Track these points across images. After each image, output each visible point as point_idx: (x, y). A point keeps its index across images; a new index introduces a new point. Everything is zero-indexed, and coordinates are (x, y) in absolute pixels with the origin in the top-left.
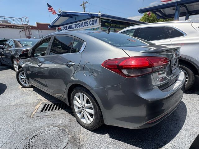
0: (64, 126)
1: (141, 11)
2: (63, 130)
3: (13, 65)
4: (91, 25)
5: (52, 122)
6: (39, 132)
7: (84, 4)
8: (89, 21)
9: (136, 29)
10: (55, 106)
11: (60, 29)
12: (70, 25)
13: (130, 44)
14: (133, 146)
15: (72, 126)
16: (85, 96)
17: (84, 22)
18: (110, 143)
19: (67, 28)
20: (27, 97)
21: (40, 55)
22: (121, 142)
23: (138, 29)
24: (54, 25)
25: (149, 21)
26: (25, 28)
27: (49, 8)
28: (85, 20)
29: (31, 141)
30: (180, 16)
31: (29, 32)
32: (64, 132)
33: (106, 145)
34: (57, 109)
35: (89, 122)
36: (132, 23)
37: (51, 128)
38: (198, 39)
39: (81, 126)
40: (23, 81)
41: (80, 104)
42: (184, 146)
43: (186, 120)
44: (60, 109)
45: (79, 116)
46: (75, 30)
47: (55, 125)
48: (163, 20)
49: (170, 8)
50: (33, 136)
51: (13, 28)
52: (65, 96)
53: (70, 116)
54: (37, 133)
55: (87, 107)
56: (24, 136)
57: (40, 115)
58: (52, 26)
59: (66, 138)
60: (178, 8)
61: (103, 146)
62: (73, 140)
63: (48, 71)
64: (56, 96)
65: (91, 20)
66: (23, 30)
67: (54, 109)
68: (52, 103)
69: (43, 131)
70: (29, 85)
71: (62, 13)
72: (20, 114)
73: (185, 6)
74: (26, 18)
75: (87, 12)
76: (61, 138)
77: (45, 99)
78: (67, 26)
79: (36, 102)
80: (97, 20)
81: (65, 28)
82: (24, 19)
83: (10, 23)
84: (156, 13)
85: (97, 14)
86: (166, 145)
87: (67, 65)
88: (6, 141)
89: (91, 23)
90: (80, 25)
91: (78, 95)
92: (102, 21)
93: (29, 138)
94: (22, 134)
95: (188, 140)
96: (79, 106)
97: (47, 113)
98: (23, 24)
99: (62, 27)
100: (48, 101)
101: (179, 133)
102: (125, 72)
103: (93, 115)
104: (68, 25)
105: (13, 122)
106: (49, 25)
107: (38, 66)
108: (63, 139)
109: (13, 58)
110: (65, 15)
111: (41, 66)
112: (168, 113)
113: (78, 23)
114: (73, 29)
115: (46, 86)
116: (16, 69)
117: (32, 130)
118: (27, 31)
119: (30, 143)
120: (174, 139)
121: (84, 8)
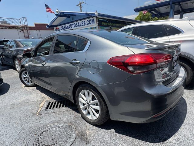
0: (70, 123)
1: (137, 10)
2: (70, 126)
3: (14, 65)
4: (88, 24)
5: (58, 119)
6: (46, 128)
7: (80, 4)
8: (86, 20)
9: (134, 28)
10: (59, 103)
11: (58, 29)
12: (67, 25)
13: (130, 42)
14: (139, 140)
15: (78, 122)
16: (91, 93)
17: (81, 21)
18: (116, 138)
19: (64, 28)
20: (30, 96)
21: (42, 54)
22: (127, 136)
23: (137, 27)
24: (52, 25)
25: (145, 20)
26: (24, 29)
27: (47, 8)
28: (82, 19)
29: (39, 137)
30: (175, 15)
31: (28, 32)
32: (71, 128)
33: (112, 139)
34: (61, 106)
35: (95, 118)
36: (127, 22)
37: (58, 124)
38: (193, 36)
39: (87, 122)
40: (26, 80)
41: (85, 101)
42: (188, 139)
43: (187, 115)
44: (64, 106)
45: (84, 112)
46: (72, 30)
47: (61, 122)
48: (157, 19)
49: (164, 7)
50: (41, 132)
51: (12, 29)
52: (70, 94)
53: (74, 113)
54: (45, 129)
55: (92, 103)
56: (32, 133)
57: (46, 112)
58: (50, 26)
59: (74, 134)
60: (173, 6)
61: (110, 140)
62: (81, 136)
63: (50, 69)
64: (60, 93)
65: (89, 19)
66: (21, 31)
67: (58, 106)
68: (55, 101)
69: (50, 127)
70: (32, 84)
71: (60, 14)
72: (26, 112)
73: (179, 5)
74: (24, 18)
75: (84, 12)
76: (68, 133)
77: (48, 97)
78: (64, 26)
79: (40, 100)
80: (94, 19)
81: (63, 28)
82: (22, 20)
83: (9, 24)
84: (152, 11)
85: (94, 14)
86: (170, 138)
87: (72, 64)
88: (15, 137)
89: (88, 22)
90: (77, 24)
91: (83, 92)
92: (99, 21)
93: (38, 134)
94: (31, 131)
95: (191, 134)
96: (85, 103)
97: (52, 110)
98: (22, 24)
99: (59, 27)
100: (51, 99)
101: (182, 127)
102: (131, 69)
103: (99, 111)
104: (66, 25)
105: (20, 120)
106: (47, 25)
107: (42, 65)
108: (71, 134)
109: (14, 58)
110: (62, 15)
111: (45, 65)
112: (172, 107)
113: (75, 23)
114: (71, 29)
115: (50, 85)
116: (17, 68)
117: (40, 127)
118: (26, 31)
119: (39, 139)
120: (177, 133)
121: (81, 8)
